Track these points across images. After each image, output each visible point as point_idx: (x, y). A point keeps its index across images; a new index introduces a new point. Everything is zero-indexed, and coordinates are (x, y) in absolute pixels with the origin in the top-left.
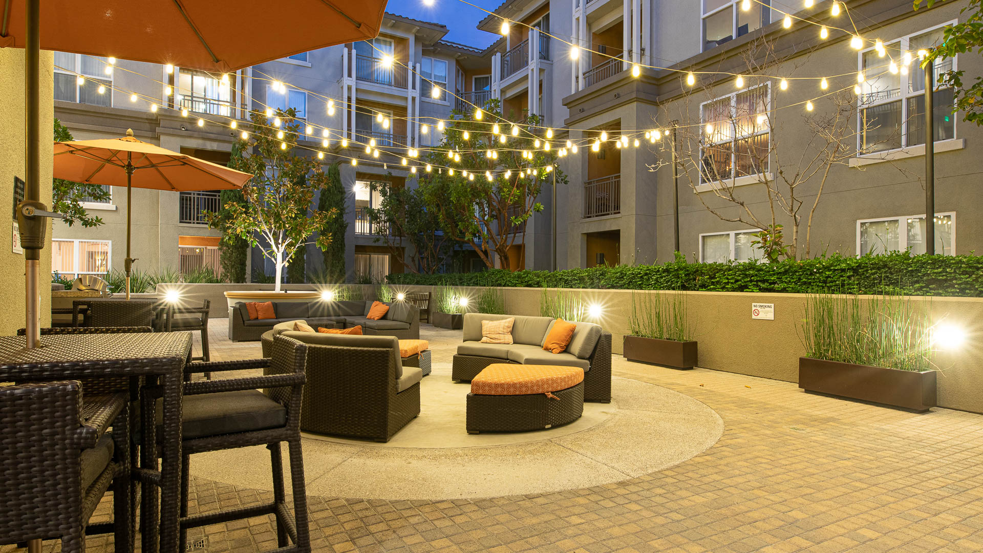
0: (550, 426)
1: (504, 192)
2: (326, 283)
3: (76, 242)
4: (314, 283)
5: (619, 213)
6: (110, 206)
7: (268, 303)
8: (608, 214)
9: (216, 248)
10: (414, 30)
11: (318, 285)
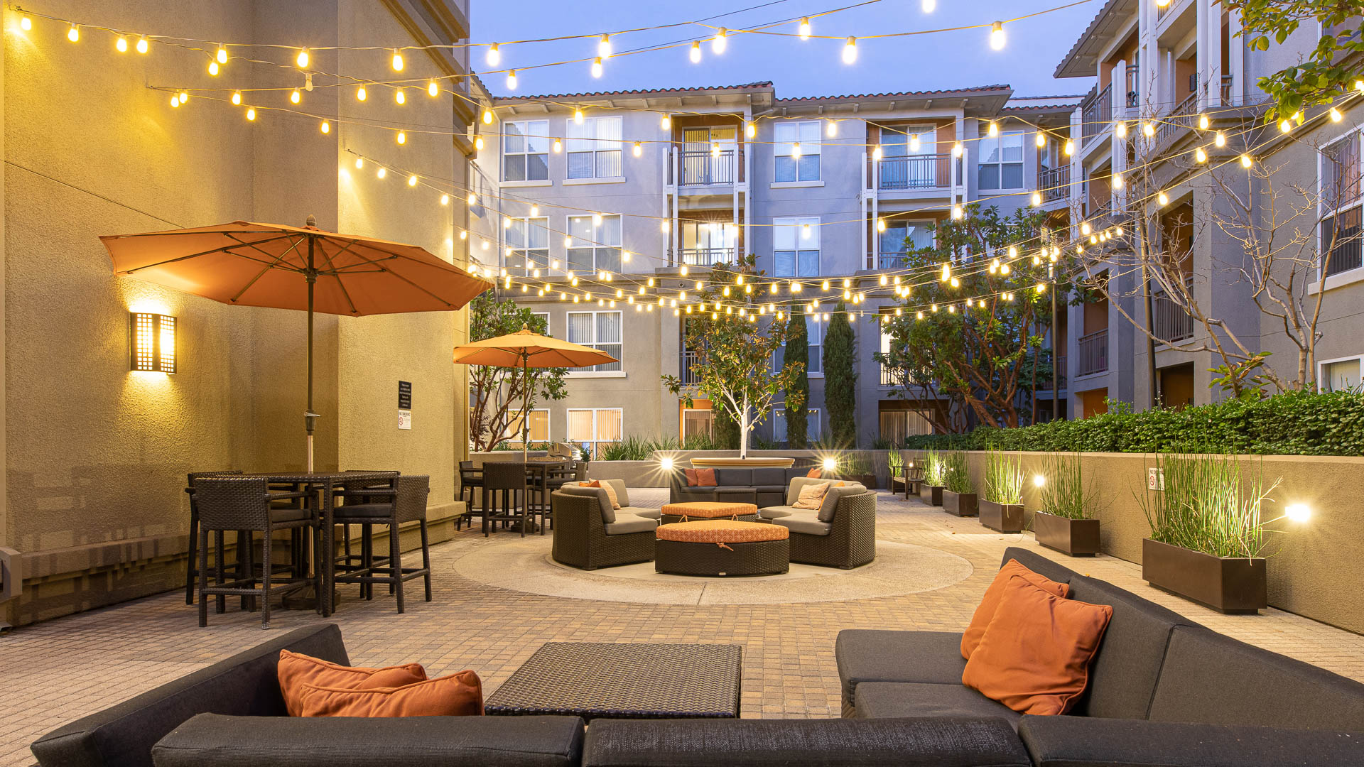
0: (724, 574)
1: (979, 326)
2: (827, 448)
3: (594, 410)
4: (814, 449)
5: (1192, 336)
6: (621, 374)
7: (710, 469)
8: (1182, 339)
9: (710, 410)
10: (962, 105)
11: (819, 450)
